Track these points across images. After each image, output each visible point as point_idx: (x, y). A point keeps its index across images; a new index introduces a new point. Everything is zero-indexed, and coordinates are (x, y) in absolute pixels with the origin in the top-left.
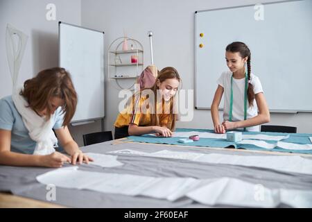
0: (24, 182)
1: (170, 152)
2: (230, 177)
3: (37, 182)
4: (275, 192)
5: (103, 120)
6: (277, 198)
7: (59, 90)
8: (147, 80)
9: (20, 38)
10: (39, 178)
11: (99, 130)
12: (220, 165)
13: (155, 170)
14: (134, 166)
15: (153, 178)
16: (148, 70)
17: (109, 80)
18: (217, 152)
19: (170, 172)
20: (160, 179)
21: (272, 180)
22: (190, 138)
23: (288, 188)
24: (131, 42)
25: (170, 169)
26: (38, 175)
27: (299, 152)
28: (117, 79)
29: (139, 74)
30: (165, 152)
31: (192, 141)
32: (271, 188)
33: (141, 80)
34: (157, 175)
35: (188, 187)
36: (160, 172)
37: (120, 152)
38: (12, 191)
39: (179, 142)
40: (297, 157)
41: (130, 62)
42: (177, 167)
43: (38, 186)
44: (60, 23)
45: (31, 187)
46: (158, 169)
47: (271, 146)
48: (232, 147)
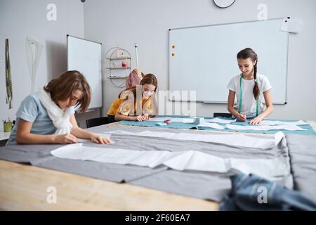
0: (40, 156)
1: (151, 133)
2: (195, 150)
3: (51, 155)
4: (227, 160)
5: (101, 109)
6: (228, 164)
7: (80, 84)
8: (134, 80)
9: (36, 46)
10: (52, 152)
11: (98, 116)
12: (187, 141)
13: (140, 145)
14: (125, 143)
15: (138, 152)
16: (134, 72)
17: (105, 79)
18: (186, 132)
19: (151, 147)
20: (144, 152)
21: (224, 152)
22: (165, 122)
23: (236, 158)
24: (122, 51)
25: (151, 144)
26: (51, 150)
27: (242, 131)
28: (111, 78)
29: (128, 75)
30: (147, 132)
31: (166, 124)
32: (224, 157)
33: (130, 79)
34: (141, 149)
35: (164, 158)
36: (144, 147)
37: (113, 132)
38: (32, 162)
39: (157, 125)
40: (242, 135)
41: (121, 66)
42: (155, 143)
43: (52, 158)
44: (68, 35)
45: (46, 159)
46: (142, 145)
47: (222, 127)
48: (195, 128)
